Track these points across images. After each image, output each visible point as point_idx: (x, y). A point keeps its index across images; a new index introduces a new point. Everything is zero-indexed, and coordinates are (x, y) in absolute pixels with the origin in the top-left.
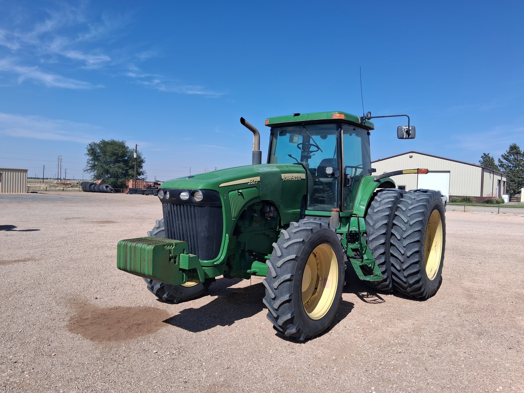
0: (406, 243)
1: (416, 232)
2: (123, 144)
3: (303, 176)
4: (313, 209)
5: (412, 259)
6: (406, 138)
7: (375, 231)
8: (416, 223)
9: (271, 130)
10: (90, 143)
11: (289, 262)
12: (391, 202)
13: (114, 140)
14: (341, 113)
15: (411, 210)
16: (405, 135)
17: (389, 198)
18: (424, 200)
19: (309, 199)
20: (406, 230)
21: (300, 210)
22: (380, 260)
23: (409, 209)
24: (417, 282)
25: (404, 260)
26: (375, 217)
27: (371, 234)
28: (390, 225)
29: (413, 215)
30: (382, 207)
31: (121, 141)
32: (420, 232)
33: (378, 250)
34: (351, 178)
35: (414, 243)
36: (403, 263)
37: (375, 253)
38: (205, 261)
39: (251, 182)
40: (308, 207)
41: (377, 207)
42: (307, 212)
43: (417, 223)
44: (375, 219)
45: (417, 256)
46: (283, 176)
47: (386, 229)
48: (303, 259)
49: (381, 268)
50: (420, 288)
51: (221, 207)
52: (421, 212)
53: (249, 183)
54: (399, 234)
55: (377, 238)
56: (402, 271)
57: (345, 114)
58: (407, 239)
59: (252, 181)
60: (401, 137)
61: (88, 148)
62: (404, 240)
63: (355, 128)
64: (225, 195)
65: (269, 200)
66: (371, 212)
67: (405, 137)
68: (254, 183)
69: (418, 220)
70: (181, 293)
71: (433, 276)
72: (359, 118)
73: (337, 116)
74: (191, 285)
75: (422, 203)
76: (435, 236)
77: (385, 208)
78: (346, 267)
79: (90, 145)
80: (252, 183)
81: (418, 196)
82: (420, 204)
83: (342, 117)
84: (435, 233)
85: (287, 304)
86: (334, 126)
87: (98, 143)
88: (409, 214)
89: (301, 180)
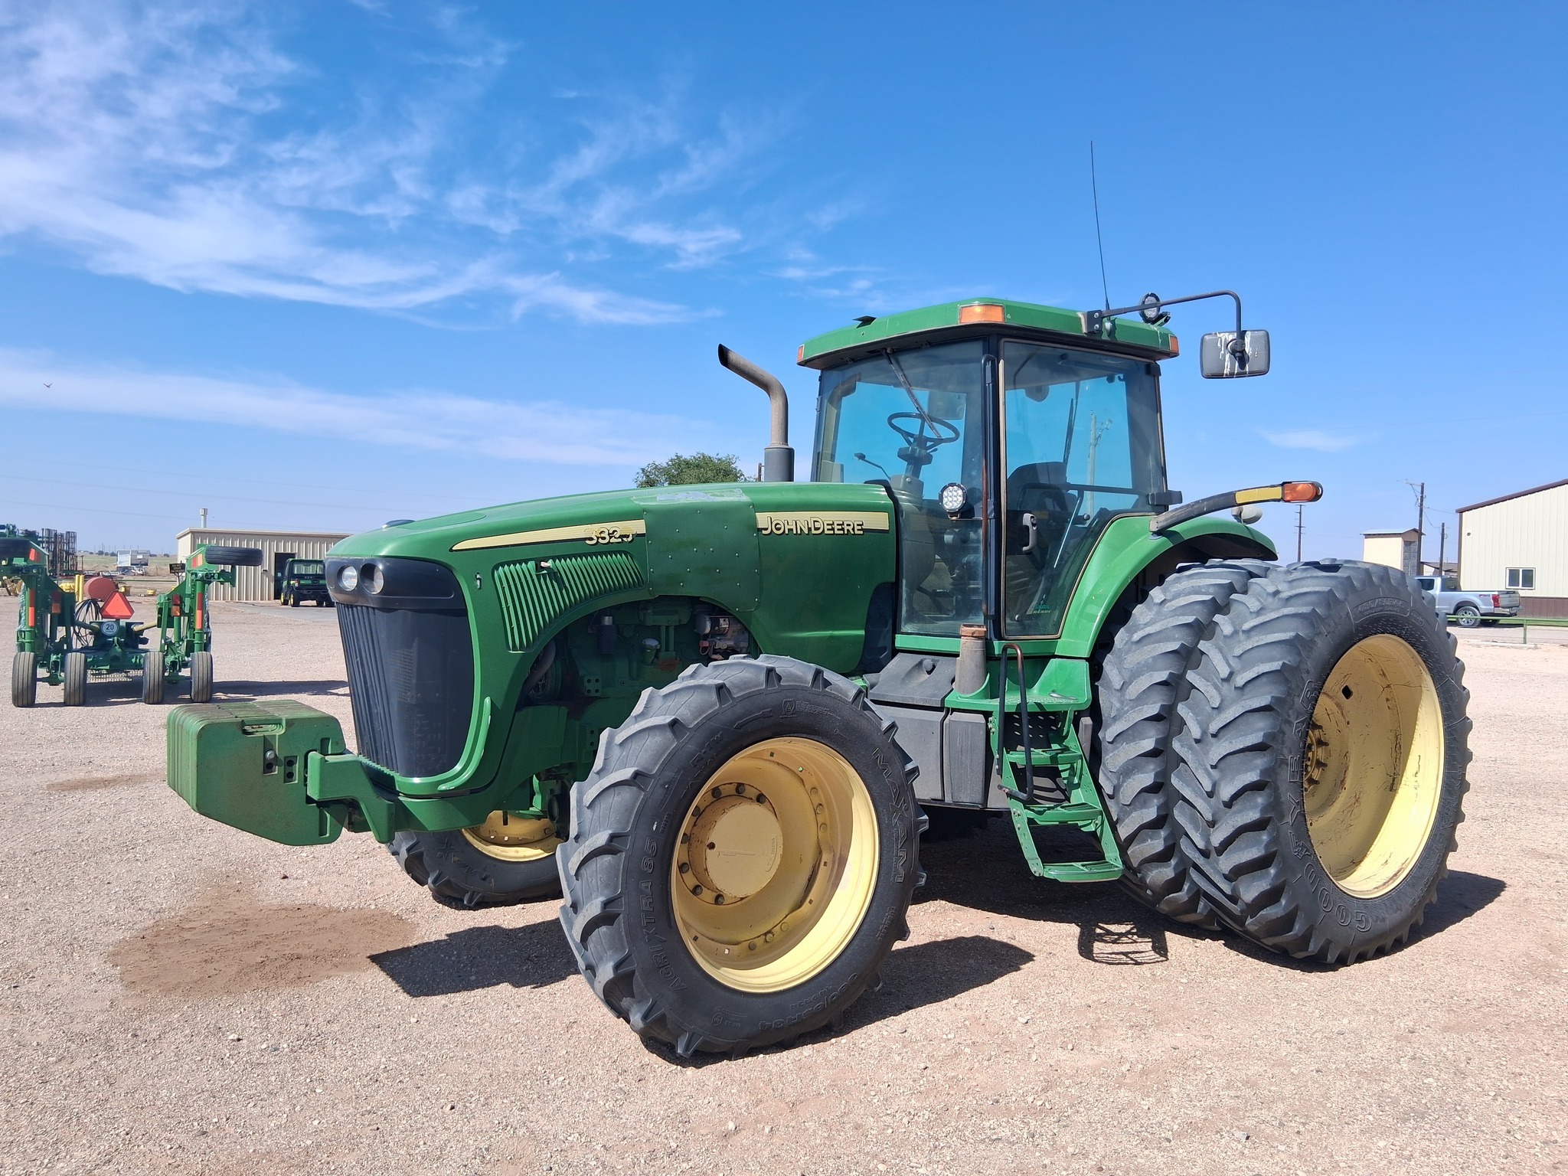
0: (1219, 749)
1: (1257, 715)
2: (730, 463)
3: (880, 521)
4: (918, 630)
5: (1240, 811)
6: (1231, 375)
7: (1126, 709)
8: (1258, 681)
9: (821, 379)
10: (644, 466)
11: (617, 789)
12: (1197, 607)
13: (706, 454)
14: (989, 304)
15: (1253, 633)
16: (1227, 363)
17: (1197, 591)
18: (1308, 599)
19: (904, 596)
20: (1220, 704)
21: (862, 632)
22: (1145, 811)
23: (1244, 632)
24: (1270, 897)
25: (1213, 816)
26: (1134, 659)
27: (1115, 719)
28: (1176, 687)
29: (1253, 651)
30: (1162, 622)
31: (723, 455)
32: (1272, 712)
33: (1134, 774)
34: (1033, 525)
35: (1247, 753)
36: (1212, 824)
37: (1125, 784)
38: (416, 780)
39: (602, 535)
40: (903, 623)
41: (1145, 624)
42: (901, 641)
43: (1264, 679)
44: (1131, 666)
45: (1260, 799)
46: (763, 519)
47: (1164, 700)
48: (670, 783)
49: (1152, 839)
50: (1288, 921)
51: (464, 612)
52: (1283, 641)
53: (591, 539)
54: (1199, 718)
55: (1130, 732)
56: (1214, 854)
57: (1007, 306)
58: (1225, 738)
59: (605, 535)
60: (1215, 371)
61: (640, 479)
62: (1214, 740)
63: (1064, 351)
64: (478, 576)
65: (699, 597)
66: (1124, 641)
67: (1227, 371)
68: (613, 540)
69: (1265, 671)
70: (484, 879)
71: (1384, 884)
72: (1081, 316)
73: (976, 315)
74: (525, 857)
75: (1293, 609)
76: (1416, 735)
77: (1170, 625)
78: (924, 822)
79: (643, 470)
80: (604, 538)
81: (1295, 584)
82: (1287, 613)
83: (996, 317)
84: (1416, 724)
85: (603, 929)
86: (975, 349)
87: (665, 465)
88: (1239, 647)
89: (861, 532)
